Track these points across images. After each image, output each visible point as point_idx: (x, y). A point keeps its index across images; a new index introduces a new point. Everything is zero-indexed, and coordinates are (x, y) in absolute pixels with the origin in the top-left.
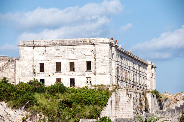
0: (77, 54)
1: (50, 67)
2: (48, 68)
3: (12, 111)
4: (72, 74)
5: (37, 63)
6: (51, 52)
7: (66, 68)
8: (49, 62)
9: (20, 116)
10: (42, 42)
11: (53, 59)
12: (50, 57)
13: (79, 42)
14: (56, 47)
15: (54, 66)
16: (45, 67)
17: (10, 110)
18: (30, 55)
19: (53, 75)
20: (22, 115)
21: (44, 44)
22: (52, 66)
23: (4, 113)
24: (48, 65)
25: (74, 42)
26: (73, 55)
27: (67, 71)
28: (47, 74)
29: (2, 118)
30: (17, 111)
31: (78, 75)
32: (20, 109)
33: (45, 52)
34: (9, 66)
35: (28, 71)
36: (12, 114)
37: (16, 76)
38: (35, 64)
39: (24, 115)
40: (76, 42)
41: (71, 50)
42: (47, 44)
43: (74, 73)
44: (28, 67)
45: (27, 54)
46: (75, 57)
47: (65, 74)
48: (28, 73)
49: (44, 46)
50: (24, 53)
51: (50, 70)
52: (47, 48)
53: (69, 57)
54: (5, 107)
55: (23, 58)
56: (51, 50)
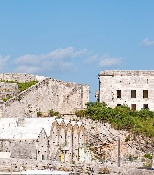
0: (150, 84)
1: (126, 94)
2: (125, 95)
3: (115, 131)
4: (146, 101)
5: (115, 90)
6: (127, 81)
7: (140, 95)
8: (126, 89)
9: (123, 136)
10: (119, 72)
11: (129, 87)
12: (127, 86)
13: (153, 74)
14: (132, 77)
15: (130, 93)
16: (122, 93)
17: (114, 130)
18: (110, 83)
19: (129, 101)
20: (125, 135)
21: (121, 74)
22: (128, 93)
23: (107, 132)
24: (125, 92)
25: (148, 73)
26: (147, 84)
27: (141, 98)
28: (123, 100)
29: (105, 137)
30: (120, 131)
31: (151, 102)
32: (123, 130)
33: (122, 81)
34: (77, 91)
35: (108, 96)
36: (116, 134)
37: (83, 100)
38: (113, 91)
39: (127, 135)
40: (149, 73)
41: (145, 80)
42: (123, 74)
43: (147, 100)
44: (107, 93)
45: (106, 82)
46: (149, 86)
47: (139, 101)
48: (107, 98)
49: (121, 76)
50: (104, 81)
51: (126, 96)
52: (123, 77)
53: (144, 86)
54: (109, 127)
55: (103, 85)
56: (127, 79)
